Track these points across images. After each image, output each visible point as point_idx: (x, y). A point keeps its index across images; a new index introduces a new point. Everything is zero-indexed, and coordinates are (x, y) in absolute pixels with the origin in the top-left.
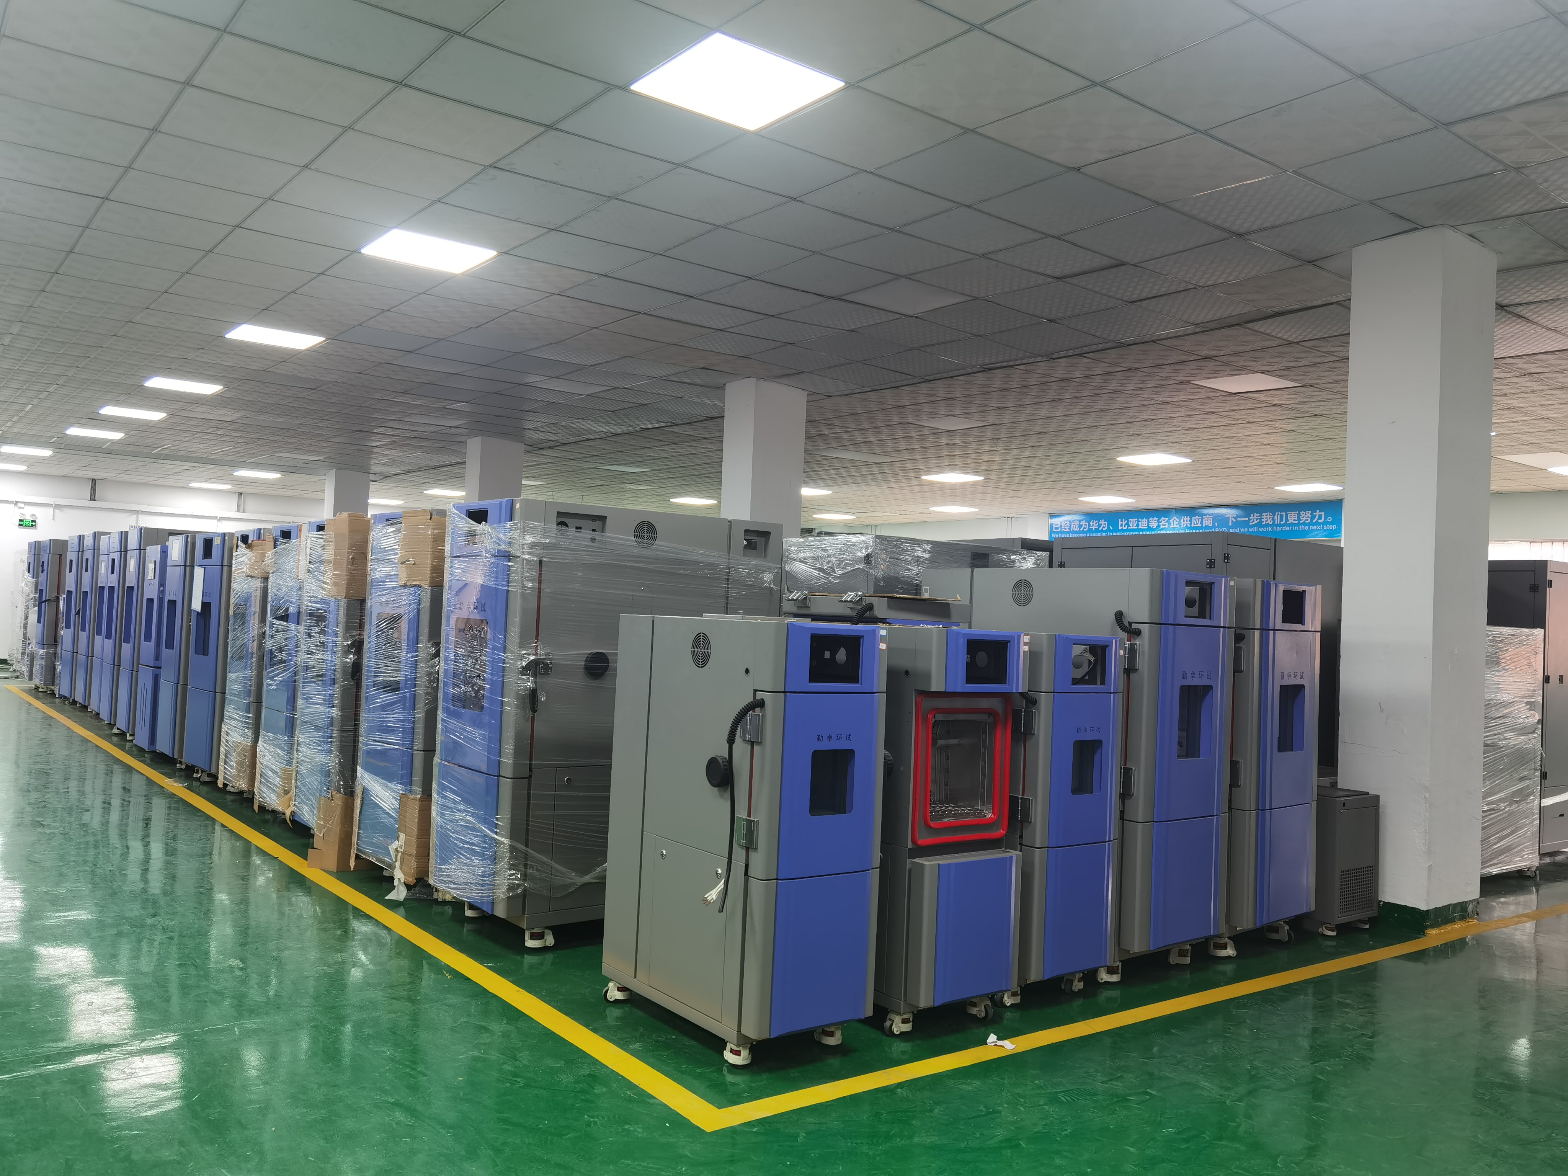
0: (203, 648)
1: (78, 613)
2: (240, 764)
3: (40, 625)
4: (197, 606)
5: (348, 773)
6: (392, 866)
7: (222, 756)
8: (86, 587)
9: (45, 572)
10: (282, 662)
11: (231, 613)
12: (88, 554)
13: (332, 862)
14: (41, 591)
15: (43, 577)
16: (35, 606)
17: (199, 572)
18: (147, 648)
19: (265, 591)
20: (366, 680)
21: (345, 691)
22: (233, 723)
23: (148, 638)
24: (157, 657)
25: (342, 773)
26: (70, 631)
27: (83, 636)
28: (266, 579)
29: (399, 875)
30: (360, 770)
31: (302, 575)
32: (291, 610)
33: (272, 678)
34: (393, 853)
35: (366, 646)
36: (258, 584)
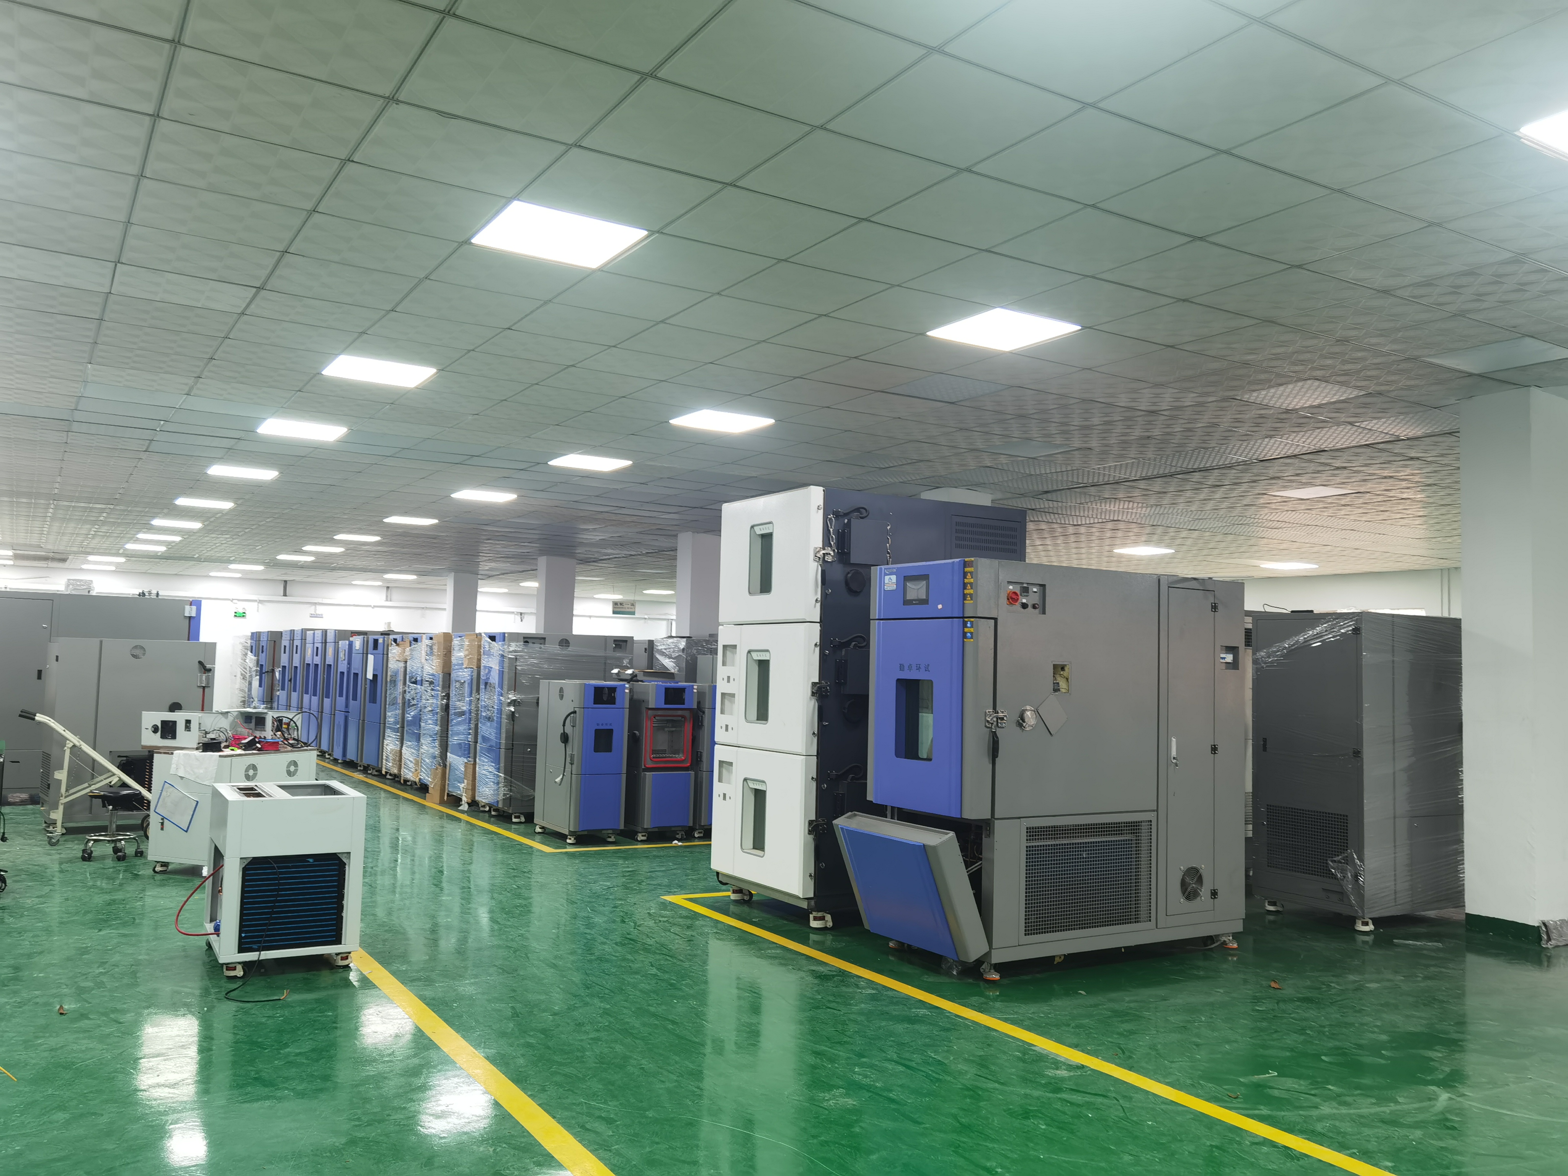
0: (373, 699)
1: (290, 680)
2: (394, 760)
3: (261, 689)
4: (370, 676)
5: (443, 756)
6: (462, 795)
7: (384, 757)
8: (296, 662)
9: (264, 653)
10: (414, 705)
11: (388, 680)
12: (297, 642)
13: (437, 799)
14: (262, 665)
15: (263, 656)
16: (256, 675)
17: (371, 658)
18: (341, 701)
19: (406, 668)
20: (452, 711)
21: (442, 717)
22: (389, 739)
23: (341, 695)
24: (347, 706)
25: (441, 757)
26: (285, 692)
27: (294, 695)
28: (406, 662)
29: (464, 799)
30: (449, 754)
31: (423, 661)
32: (418, 678)
33: (409, 714)
34: (462, 789)
35: (451, 695)
36: (402, 665)
